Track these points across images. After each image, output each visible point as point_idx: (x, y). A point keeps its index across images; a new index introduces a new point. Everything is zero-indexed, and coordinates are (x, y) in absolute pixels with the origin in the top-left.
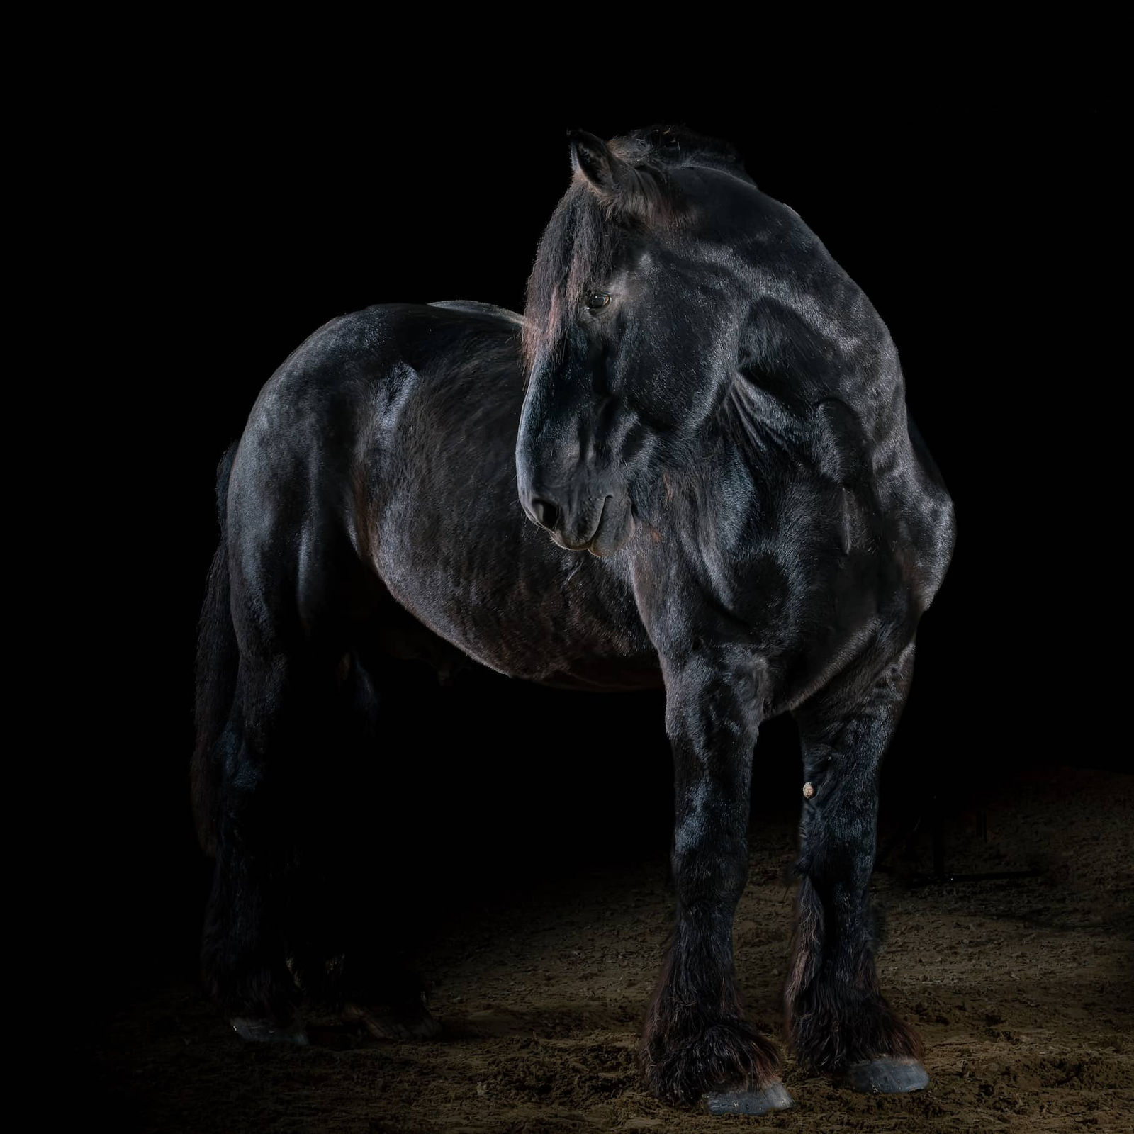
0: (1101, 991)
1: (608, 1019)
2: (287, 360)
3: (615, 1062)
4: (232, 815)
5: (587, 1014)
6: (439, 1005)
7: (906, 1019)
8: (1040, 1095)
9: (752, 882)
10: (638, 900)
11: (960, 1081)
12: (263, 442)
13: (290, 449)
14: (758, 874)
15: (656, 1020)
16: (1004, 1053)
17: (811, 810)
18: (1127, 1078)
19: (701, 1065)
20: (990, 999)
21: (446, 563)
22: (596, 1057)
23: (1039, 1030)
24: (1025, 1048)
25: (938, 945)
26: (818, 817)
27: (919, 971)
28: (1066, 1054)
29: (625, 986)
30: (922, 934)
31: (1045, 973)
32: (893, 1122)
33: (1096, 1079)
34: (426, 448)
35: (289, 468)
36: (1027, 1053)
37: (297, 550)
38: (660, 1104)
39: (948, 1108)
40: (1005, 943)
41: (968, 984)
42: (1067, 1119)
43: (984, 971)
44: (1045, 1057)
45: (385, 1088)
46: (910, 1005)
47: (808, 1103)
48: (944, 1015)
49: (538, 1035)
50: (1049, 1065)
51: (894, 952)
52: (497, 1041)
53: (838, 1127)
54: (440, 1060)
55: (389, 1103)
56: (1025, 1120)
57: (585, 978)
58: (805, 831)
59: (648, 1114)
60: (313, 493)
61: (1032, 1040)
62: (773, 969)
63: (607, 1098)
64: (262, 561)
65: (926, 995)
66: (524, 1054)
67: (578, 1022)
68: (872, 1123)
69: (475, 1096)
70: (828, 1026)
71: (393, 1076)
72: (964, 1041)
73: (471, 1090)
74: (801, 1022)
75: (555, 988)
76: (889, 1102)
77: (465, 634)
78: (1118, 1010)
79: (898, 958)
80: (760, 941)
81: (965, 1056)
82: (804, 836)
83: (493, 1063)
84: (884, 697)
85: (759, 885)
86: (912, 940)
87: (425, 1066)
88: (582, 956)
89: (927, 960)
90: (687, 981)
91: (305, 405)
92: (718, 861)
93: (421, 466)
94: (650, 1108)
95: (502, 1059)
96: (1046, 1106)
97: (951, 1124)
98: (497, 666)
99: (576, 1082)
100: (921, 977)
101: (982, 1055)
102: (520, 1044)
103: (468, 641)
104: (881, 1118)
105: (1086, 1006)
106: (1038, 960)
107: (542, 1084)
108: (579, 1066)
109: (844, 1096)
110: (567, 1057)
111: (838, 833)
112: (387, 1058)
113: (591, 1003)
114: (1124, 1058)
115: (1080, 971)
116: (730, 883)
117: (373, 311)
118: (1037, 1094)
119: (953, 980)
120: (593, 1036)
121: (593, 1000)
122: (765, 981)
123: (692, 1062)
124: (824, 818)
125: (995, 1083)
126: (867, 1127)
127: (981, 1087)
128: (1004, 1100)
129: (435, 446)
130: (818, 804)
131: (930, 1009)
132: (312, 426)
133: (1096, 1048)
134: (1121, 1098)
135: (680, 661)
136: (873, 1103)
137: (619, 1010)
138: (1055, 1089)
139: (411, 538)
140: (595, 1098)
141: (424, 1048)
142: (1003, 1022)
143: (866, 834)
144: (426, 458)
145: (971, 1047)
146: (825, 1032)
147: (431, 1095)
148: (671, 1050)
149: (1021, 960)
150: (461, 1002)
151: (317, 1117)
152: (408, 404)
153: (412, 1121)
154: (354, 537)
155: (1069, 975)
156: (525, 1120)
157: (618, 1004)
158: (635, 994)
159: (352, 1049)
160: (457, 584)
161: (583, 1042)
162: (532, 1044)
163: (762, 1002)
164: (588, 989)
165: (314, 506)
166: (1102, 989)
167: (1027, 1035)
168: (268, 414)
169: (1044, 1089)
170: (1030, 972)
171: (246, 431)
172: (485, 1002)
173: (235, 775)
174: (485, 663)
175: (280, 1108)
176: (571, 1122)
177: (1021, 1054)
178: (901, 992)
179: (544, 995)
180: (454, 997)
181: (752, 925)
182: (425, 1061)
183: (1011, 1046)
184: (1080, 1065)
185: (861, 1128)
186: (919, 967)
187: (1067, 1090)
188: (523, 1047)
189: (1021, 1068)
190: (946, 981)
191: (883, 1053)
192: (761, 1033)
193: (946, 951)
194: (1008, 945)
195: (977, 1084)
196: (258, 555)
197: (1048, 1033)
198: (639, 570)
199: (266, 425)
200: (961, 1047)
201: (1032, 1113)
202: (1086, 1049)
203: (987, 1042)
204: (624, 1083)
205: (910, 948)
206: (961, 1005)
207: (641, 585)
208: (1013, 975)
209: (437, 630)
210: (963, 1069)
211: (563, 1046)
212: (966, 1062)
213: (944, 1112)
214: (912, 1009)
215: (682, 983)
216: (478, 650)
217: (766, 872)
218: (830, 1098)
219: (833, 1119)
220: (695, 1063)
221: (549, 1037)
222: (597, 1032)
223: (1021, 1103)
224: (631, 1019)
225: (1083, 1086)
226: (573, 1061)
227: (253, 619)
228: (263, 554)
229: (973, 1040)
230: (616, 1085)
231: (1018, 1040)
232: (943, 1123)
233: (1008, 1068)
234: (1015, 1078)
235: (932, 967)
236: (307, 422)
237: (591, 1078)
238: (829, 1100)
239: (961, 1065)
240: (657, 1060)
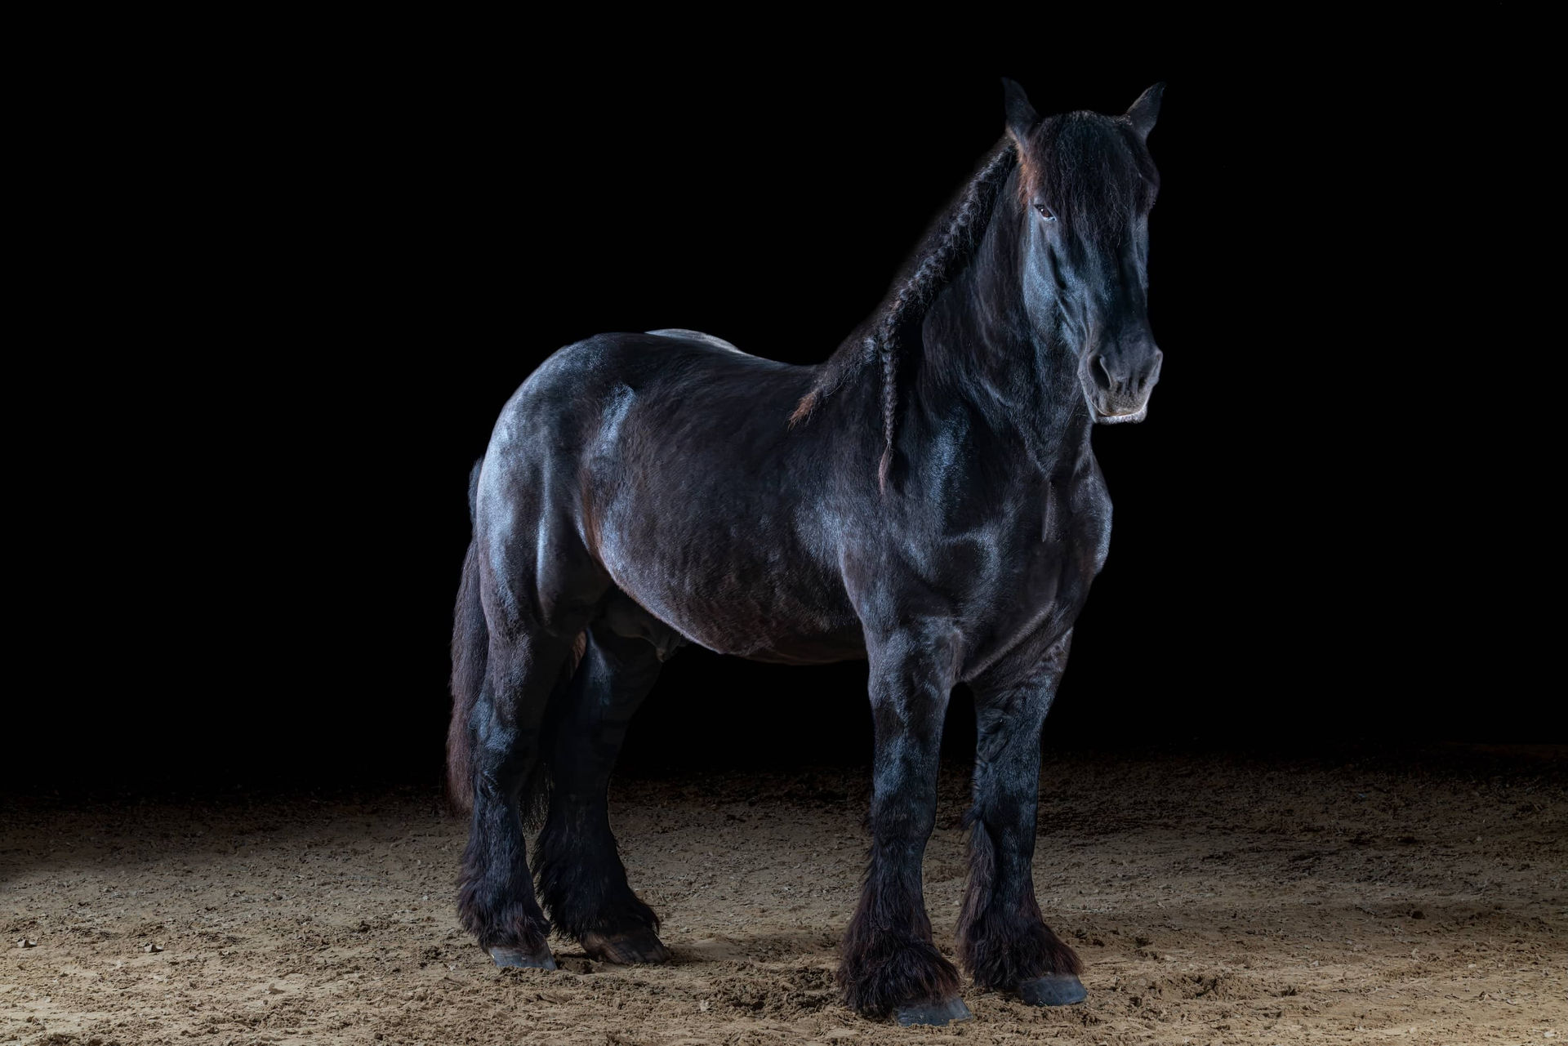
0: (1234, 917)
1: (813, 945)
2: (525, 381)
3: (818, 982)
4: (486, 773)
5: (795, 941)
6: (668, 934)
7: (1067, 942)
8: (1182, 1006)
9: (938, 827)
10: (840, 843)
11: (1114, 995)
12: (504, 452)
13: (528, 458)
14: (943, 820)
15: (854, 942)
16: (1151, 970)
17: (984, 765)
18: (1255, 990)
19: (892, 983)
20: (1139, 925)
21: (663, 557)
22: (803, 977)
23: (1181, 951)
24: (1169, 966)
25: (1096, 879)
26: (990, 770)
27: (1080, 901)
28: (1204, 971)
29: (828, 916)
30: (1083, 870)
31: (1187, 902)
32: (1055, 1030)
33: (1229, 991)
34: (642, 458)
35: (527, 474)
36: (1171, 970)
37: (536, 543)
38: (857, 1017)
39: (1101, 1017)
40: (1153, 877)
41: (1121, 912)
42: (1204, 1026)
43: (1134, 900)
44: (1186, 973)
45: (620, 1006)
46: (1071, 931)
47: (983, 1015)
48: (1100, 938)
49: (753, 959)
50: (1189, 980)
51: (1058, 885)
52: (718, 964)
53: (1009, 1035)
54: (669, 981)
55: (625, 1019)
56: (1167, 1027)
57: (794, 909)
58: (979, 783)
59: (846, 1025)
60: (546, 494)
61: (1174, 959)
62: (954, 900)
63: (811, 1012)
64: (506, 554)
65: (1086, 921)
66: (741, 975)
67: (787, 948)
68: (1039, 1031)
69: (698, 1012)
70: (1000, 948)
71: (628, 995)
72: (1117, 961)
73: (694, 1006)
74: (976, 948)
75: (768, 918)
76: (1052, 1013)
77: (680, 617)
78: (1249, 933)
79: (1061, 891)
80: (944, 877)
81: (1118, 973)
82: (977, 788)
83: (715, 983)
84: (1049, 669)
85: (945, 829)
86: (1073, 875)
87: (656, 986)
88: (792, 891)
89: (1086, 892)
90: (882, 909)
91: (539, 419)
92: (913, 806)
93: (638, 472)
94: (848, 1020)
95: (722, 980)
96: (1186, 1015)
97: (1106, 1031)
98: (708, 644)
99: (785, 999)
100: (1081, 906)
101: (1132, 972)
102: (737, 967)
103: (682, 622)
104: (1045, 1027)
105: (1222, 930)
106: (1180, 891)
107: (756, 1000)
108: (788, 985)
109: (1014, 1009)
110: (778, 977)
111: (1008, 784)
112: (623, 981)
113: (799, 931)
114: (1254, 974)
115: (1217, 900)
116: (923, 825)
117: (597, 339)
118: (1178, 1005)
119: (1108, 908)
120: (800, 960)
121: (802, 929)
122: (949, 911)
123: (885, 979)
124: (995, 771)
125: (1143, 996)
126: (1034, 1035)
127: (1131, 999)
128: (1151, 1010)
129: (650, 456)
130: (990, 761)
131: (1089, 933)
132: (545, 438)
133: (1229, 965)
134: (1250, 1007)
135: (885, 634)
136: (1039, 1014)
137: (824, 937)
138: (1194, 1000)
139: (630, 535)
140: (802, 1012)
141: (655, 971)
142: (1151, 944)
143: (1030, 785)
144: (642, 466)
145: (1123, 965)
146: (997, 955)
147: (661, 1011)
148: (868, 968)
149: (1166, 890)
150: (688, 932)
151: (562, 1032)
152: (627, 419)
153: (644, 1033)
154: (582, 533)
155: (1208, 904)
156: (741, 1031)
157: (822, 933)
158: (836, 923)
159: (594, 973)
160: (672, 575)
161: (792, 965)
162: (748, 966)
163: (945, 929)
164: (797, 919)
165: (547, 506)
166: (1235, 915)
167: (1171, 954)
168: (508, 428)
169: (1185, 1001)
170: (1173, 901)
171: (490, 443)
172: (707, 932)
173: (489, 737)
174: (698, 642)
175: (531, 1024)
176: (781, 1033)
177: (1166, 970)
178: (1065, 919)
179: (759, 925)
180: (682, 927)
181: (938, 863)
182: (656, 982)
183: (1157, 964)
184: (1216, 980)
185: (1029, 1035)
186: (1080, 898)
187: (1205, 1001)
188: (739, 970)
189: (1165, 982)
190: (1102, 910)
191: (1047, 971)
192: (944, 955)
193: (1103, 884)
194: (1155, 878)
195: (1128, 997)
196: (503, 548)
197: (1188, 953)
198: (849, 556)
199: (507, 437)
200: (1114, 965)
201: (1174, 1021)
202: (1221, 966)
203: (1137, 961)
204: (826, 1000)
205: (1072, 882)
206: (1115, 929)
207: (850, 570)
208: (1160, 904)
209: (656, 614)
210: (1116, 984)
211: (776, 968)
212: (1119, 978)
213: (1100, 1021)
214: (1073, 933)
215: (878, 910)
216: (692, 631)
217: (950, 818)
218: (1002, 1010)
219: (1004, 1028)
220: (887, 981)
221: (762, 961)
222: (803, 956)
223: (1165, 1012)
224: (833, 944)
225: (1218, 997)
226: (783, 982)
227: (500, 603)
228: (507, 548)
229: (1125, 959)
230: (820, 1000)
231: (1163, 959)
232: (1097, 1030)
233: (1154, 983)
234: (1160, 991)
235: (1091, 898)
236: (542, 433)
237: (798, 996)
238: (1001, 1011)
239: (1115, 981)
240: (855, 977)
